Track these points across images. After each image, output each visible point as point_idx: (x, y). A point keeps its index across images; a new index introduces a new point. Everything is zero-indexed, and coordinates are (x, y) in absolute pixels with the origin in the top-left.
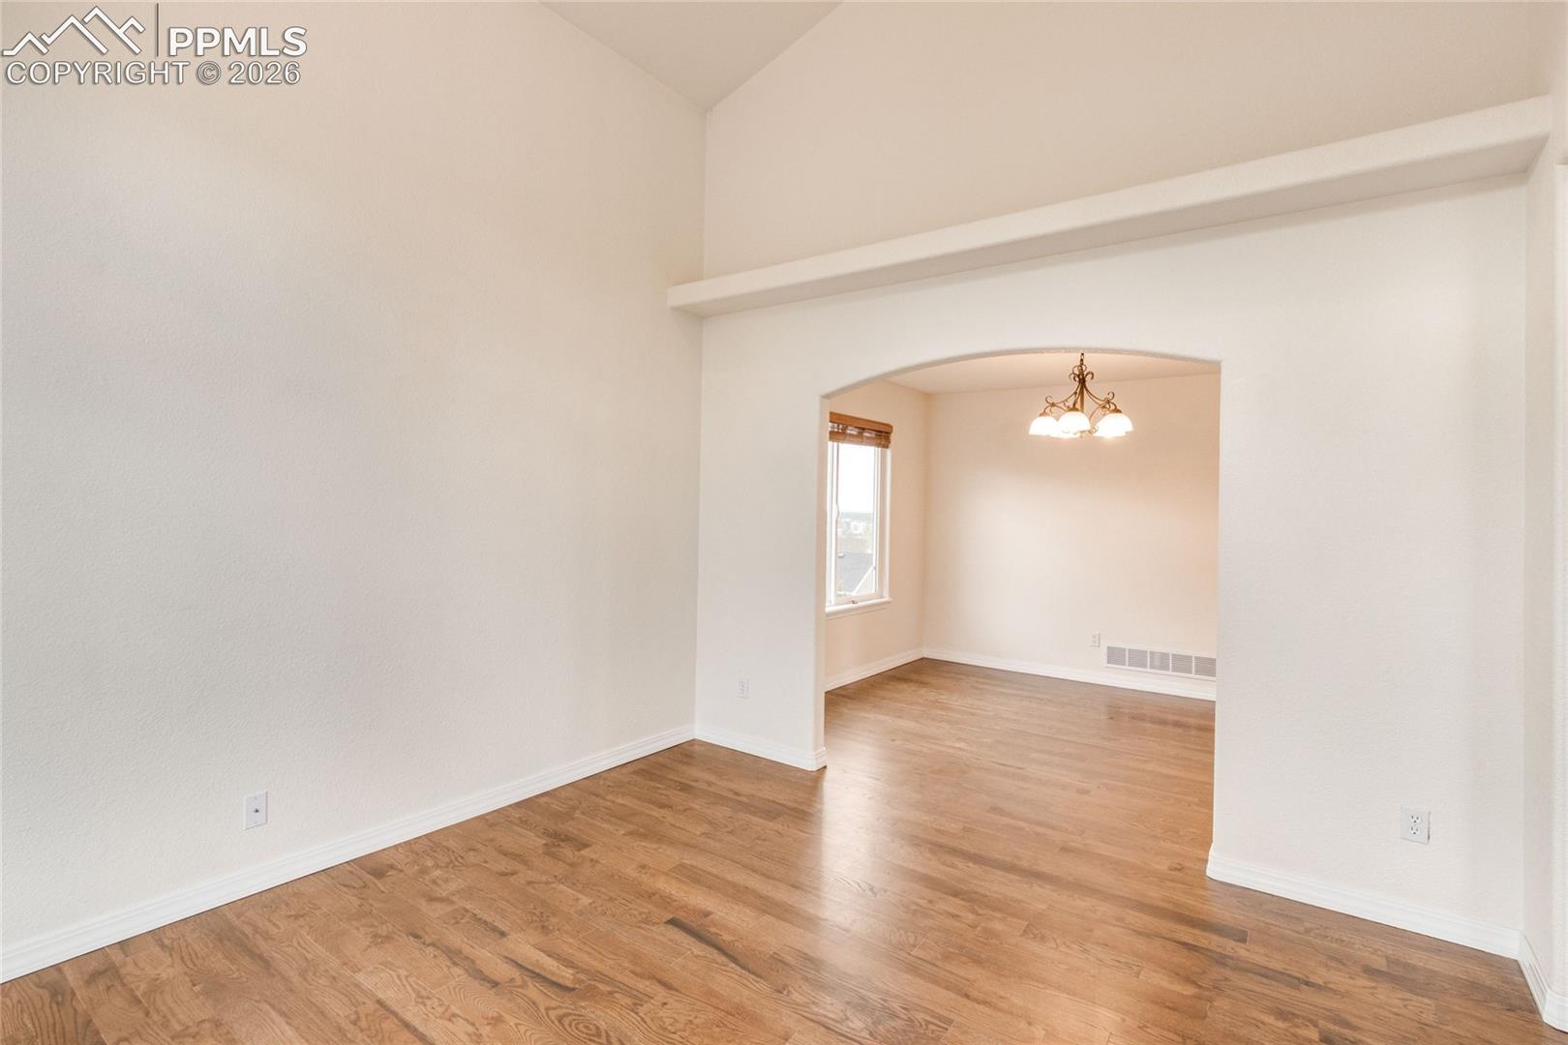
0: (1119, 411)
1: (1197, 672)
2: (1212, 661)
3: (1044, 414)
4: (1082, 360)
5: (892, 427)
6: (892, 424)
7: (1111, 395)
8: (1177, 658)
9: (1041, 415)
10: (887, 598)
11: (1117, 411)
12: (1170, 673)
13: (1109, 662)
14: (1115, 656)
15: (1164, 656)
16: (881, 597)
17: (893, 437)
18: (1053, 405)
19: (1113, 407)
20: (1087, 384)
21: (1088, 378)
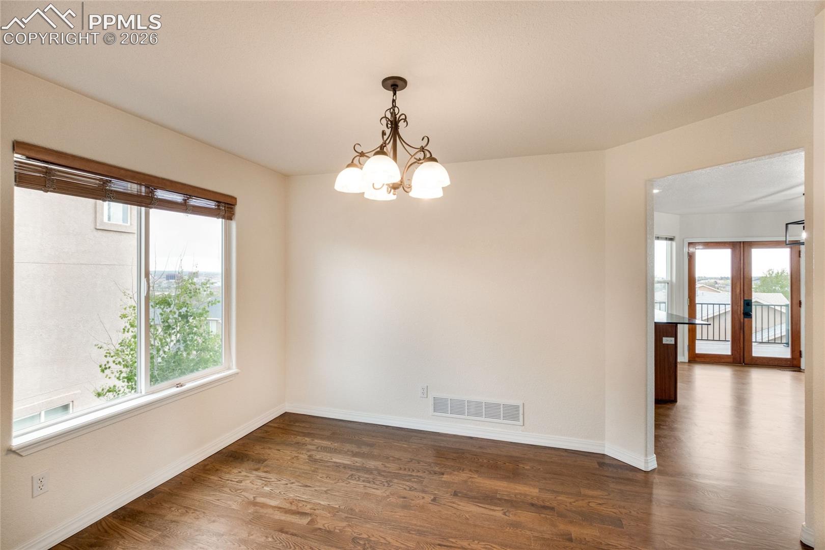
0: (434, 160)
1: (505, 418)
2: (516, 408)
3: (351, 165)
4: (394, 101)
5: (236, 199)
6: (236, 196)
7: (426, 139)
8: (489, 406)
9: (349, 166)
10: (234, 370)
11: (432, 159)
12: (483, 419)
13: (435, 410)
14: (440, 406)
15: (478, 404)
16: (229, 368)
17: (238, 209)
18: (362, 154)
19: (428, 155)
20: (400, 131)
21: (402, 124)
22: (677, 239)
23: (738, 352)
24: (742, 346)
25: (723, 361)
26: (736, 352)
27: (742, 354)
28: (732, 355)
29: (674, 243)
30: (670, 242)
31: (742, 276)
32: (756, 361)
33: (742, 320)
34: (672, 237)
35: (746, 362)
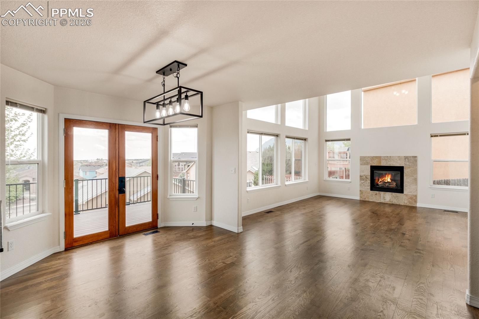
22: (50, 111)
23: (114, 226)
24: (117, 220)
25: (101, 238)
26: (112, 227)
27: (117, 228)
28: (109, 230)
29: (46, 117)
30: (41, 114)
31: (117, 156)
32: (128, 230)
33: (117, 196)
34: (44, 109)
35: (120, 234)
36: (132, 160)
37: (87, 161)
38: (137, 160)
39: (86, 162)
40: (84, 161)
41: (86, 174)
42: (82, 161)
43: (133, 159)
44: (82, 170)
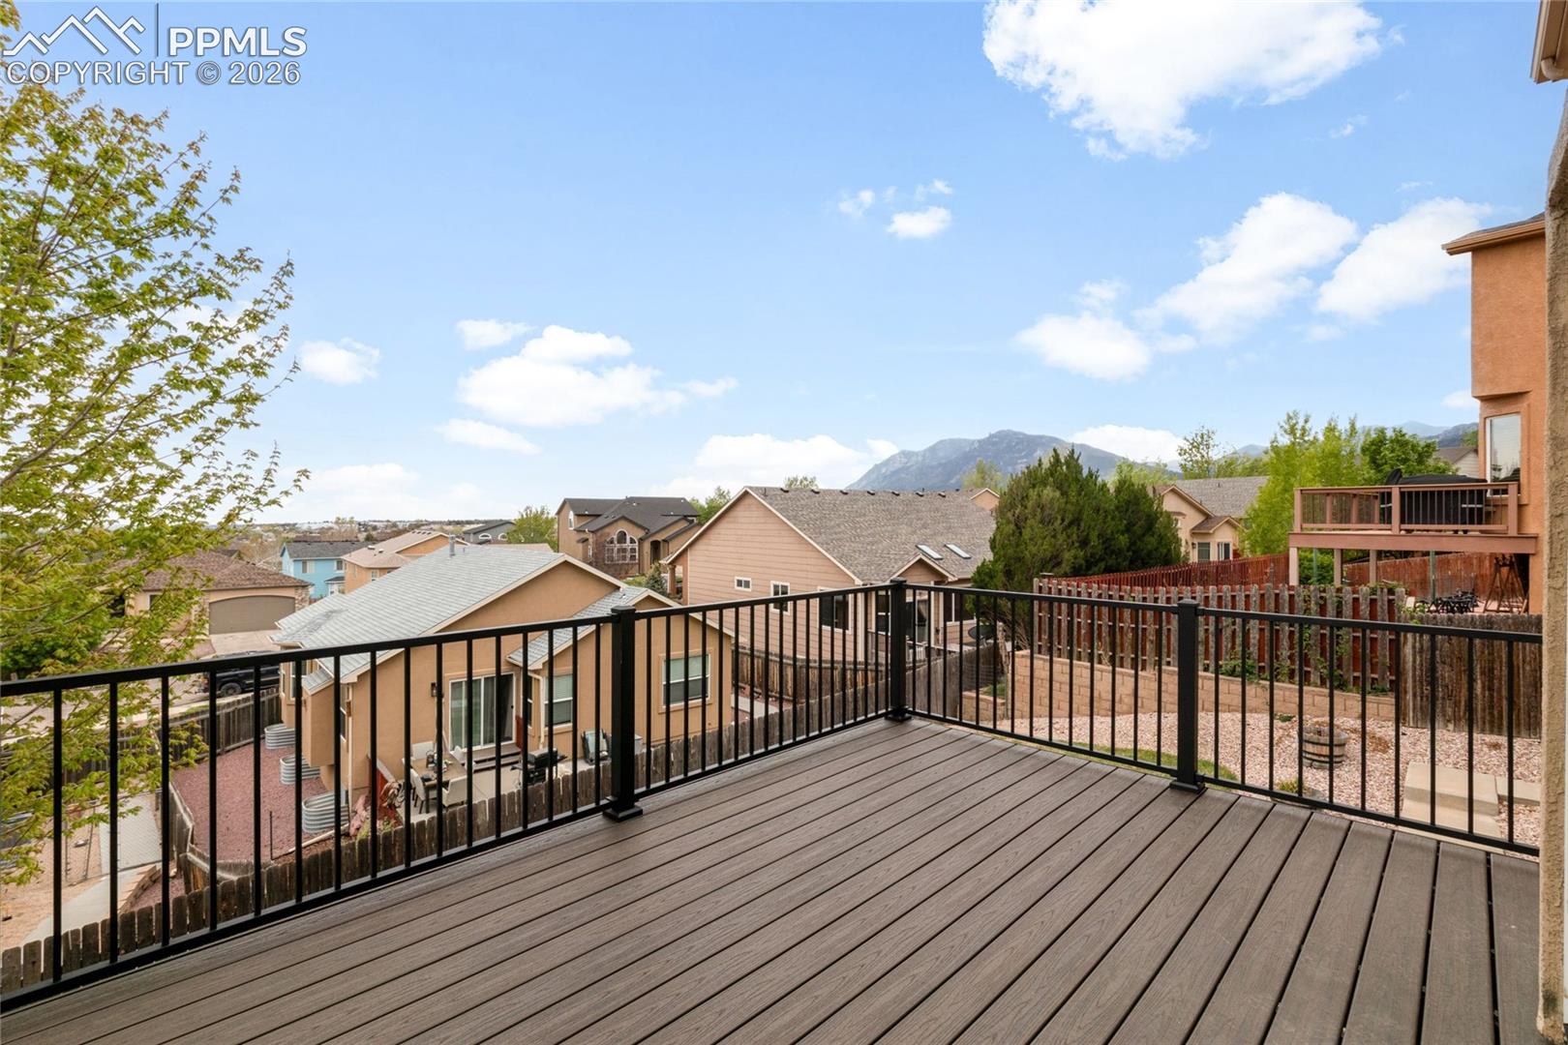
36: (441, 523)
37: (293, 527)
38: (458, 523)
39: (291, 530)
40: (283, 525)
41: (304, 571)
42: (278, 525)
43: (442, 519)
44: (291, 556)
